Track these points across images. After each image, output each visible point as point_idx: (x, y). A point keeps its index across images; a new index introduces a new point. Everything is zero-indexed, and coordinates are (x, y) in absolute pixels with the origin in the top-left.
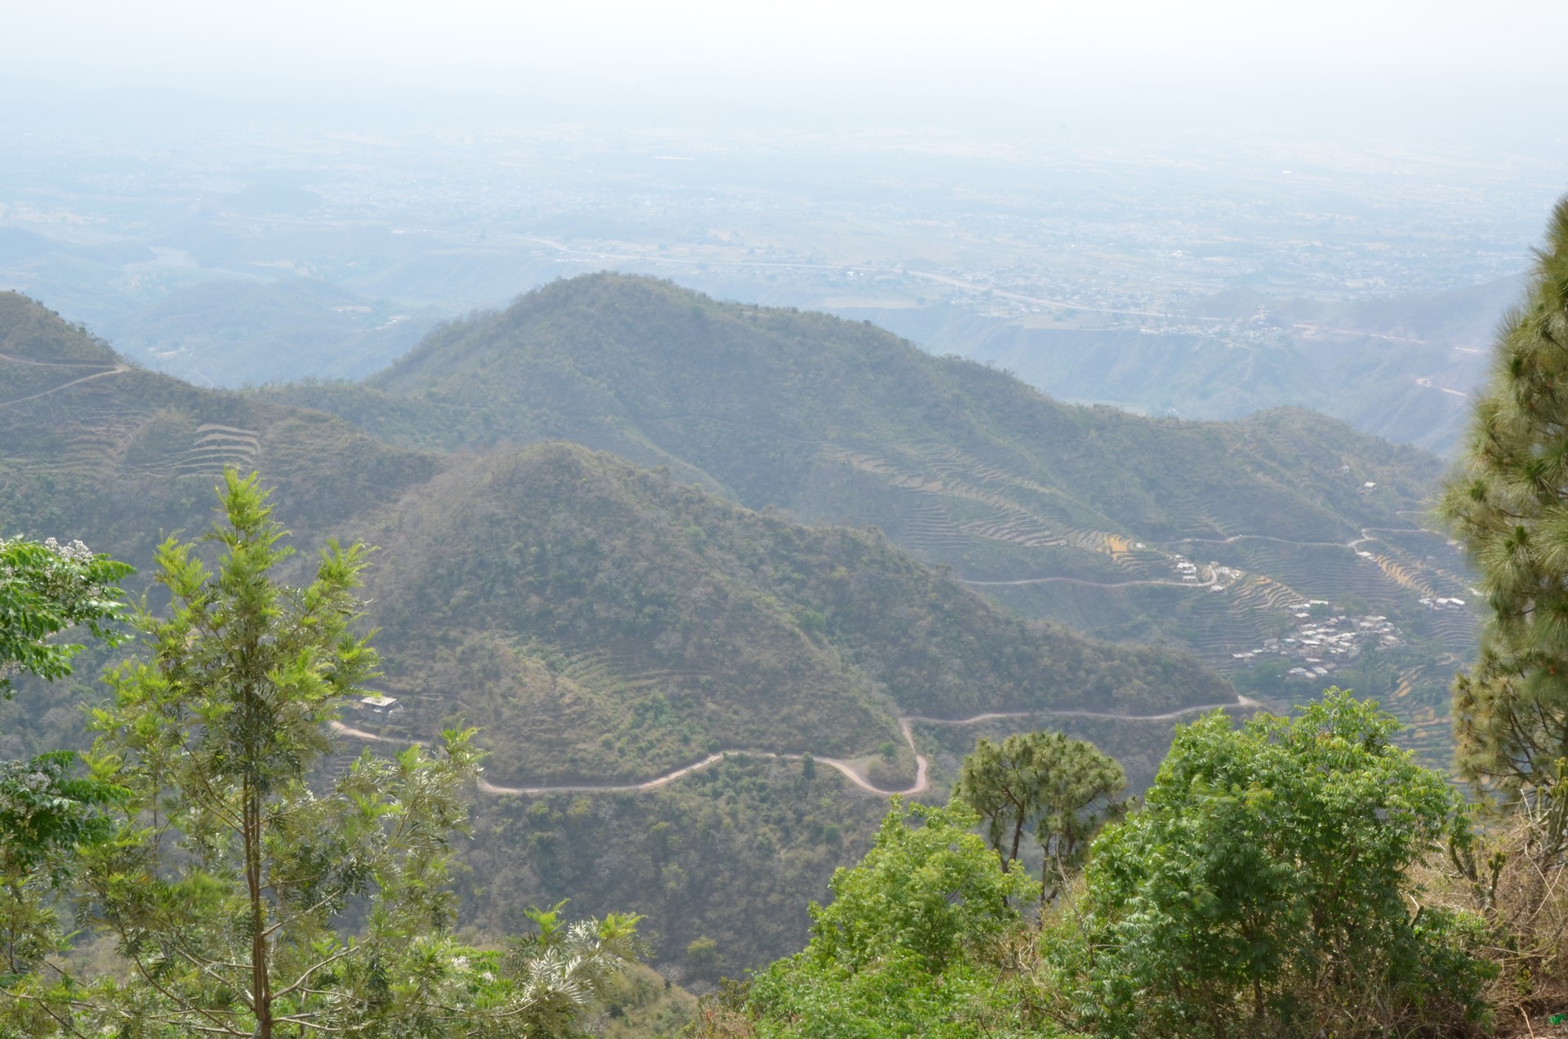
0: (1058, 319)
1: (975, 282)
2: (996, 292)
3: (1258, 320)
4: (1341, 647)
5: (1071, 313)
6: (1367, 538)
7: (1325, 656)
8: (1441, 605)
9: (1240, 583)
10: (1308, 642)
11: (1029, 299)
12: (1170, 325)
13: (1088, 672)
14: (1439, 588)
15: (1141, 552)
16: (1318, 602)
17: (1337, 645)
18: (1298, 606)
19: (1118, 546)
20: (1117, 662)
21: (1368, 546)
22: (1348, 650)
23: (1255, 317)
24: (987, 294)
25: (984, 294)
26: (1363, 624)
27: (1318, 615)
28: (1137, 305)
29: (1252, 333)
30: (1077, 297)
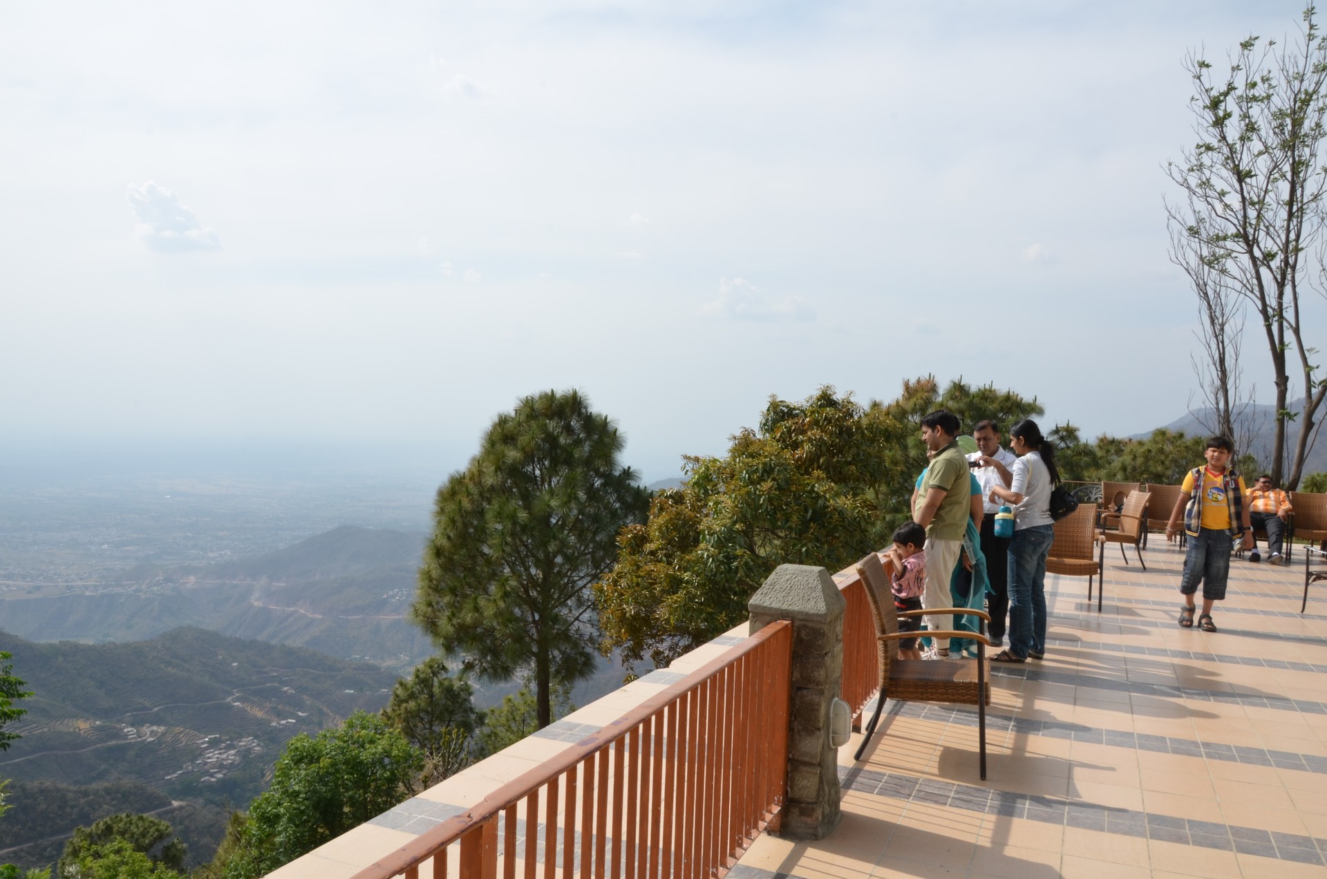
0: (29, 592)
3: (159, 580)
4: (230, 759)
5: (38, 588)
6: (237, 695)
7: (221, 766)
8: (283, 725)
9: (164, 734)
10: (210, 760)
11: (8, 582)
12: (104, 588)
13: (72, 807)
14: (280, 715)
15: (99, 727)
16: (213, 736)
17: (227, 759)
18: (202, 741)
19: (83, 725)
20: (91, 797)
21: (238, 699)
22: (234, 760)
23: (157, 579)
26: (240, 744)
27: (214, 744)
28: (82, 579)
29: (156, 588)
30: (41, 578)
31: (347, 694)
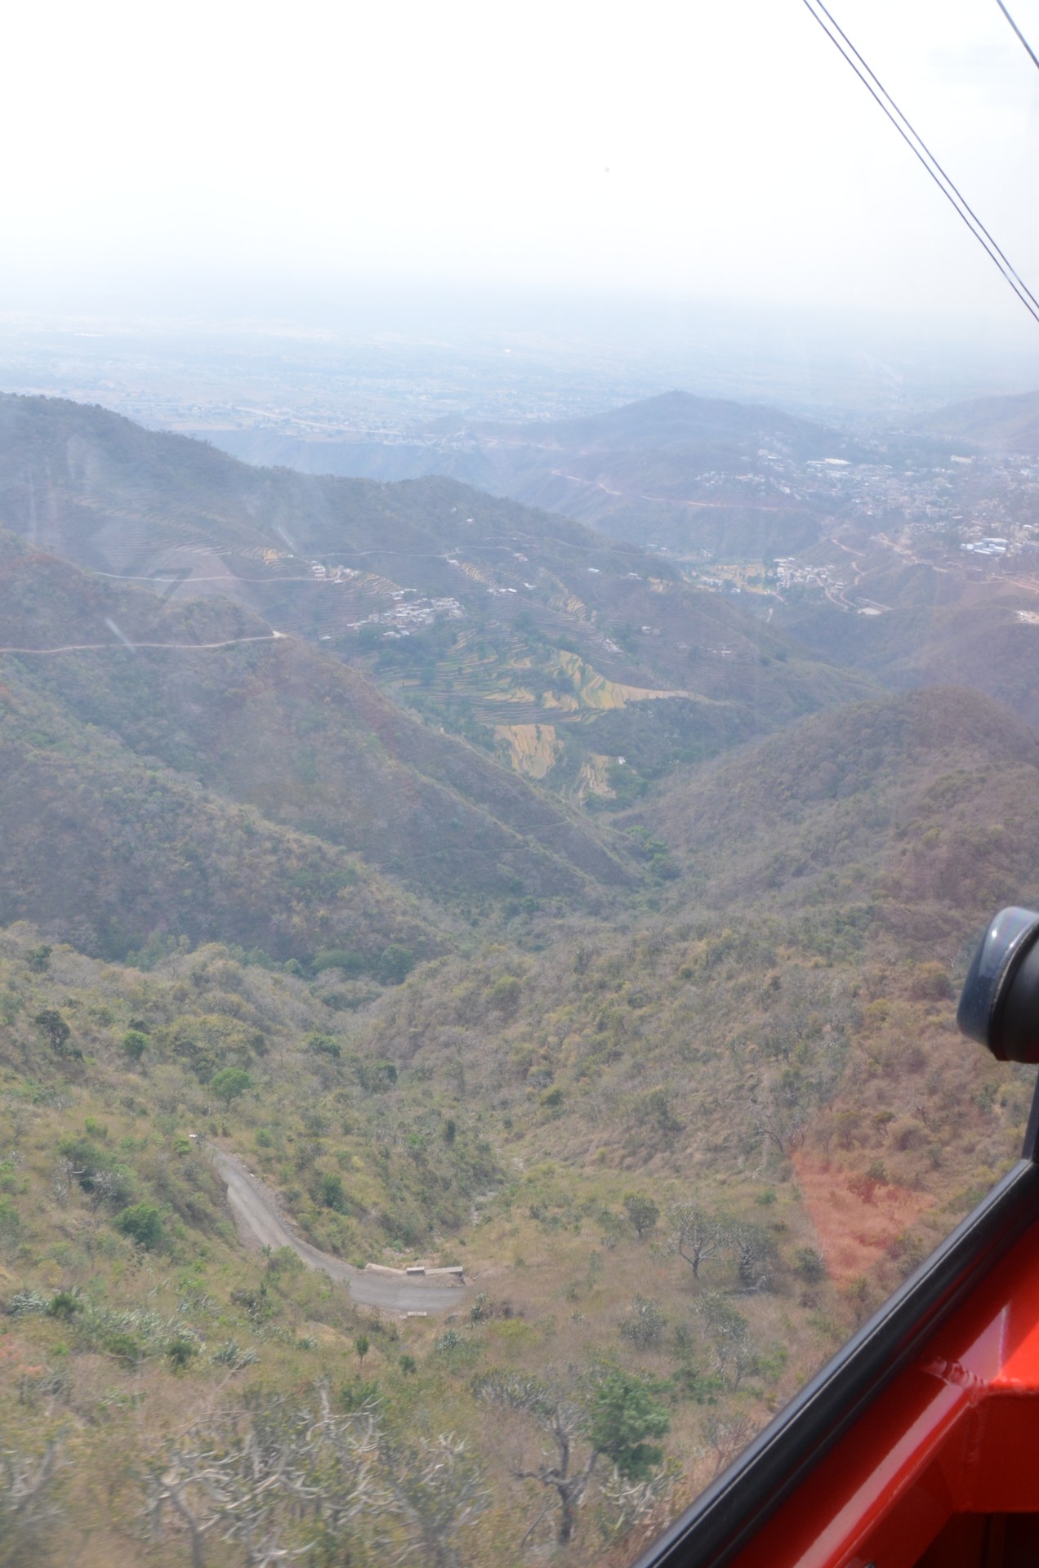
0: (330, 436)
1: (280, 414)
2: (293, 420)
3: (461, 436)
4: (422, 618)
5: (340, 432)
6: (458, 553)
7: (410, 624)
8: (501, 593)
9: (354, 579)
11: (313, 424)
12: (404, 440)
14: (500, 581)
15: (291, 559)
16: (410, 591)
17: (418, 617)
18: (396, 593)
19: (271, 556)
20: (179, 610)
21: (456, 557)
22: (426, 620)
23: (459, 434)
24: (287, 421)
25: (283, 421)
26: (438, 604)
27: (407, 598)
28: (385, 428)
30: (347, 423)
31: (591, 573)
